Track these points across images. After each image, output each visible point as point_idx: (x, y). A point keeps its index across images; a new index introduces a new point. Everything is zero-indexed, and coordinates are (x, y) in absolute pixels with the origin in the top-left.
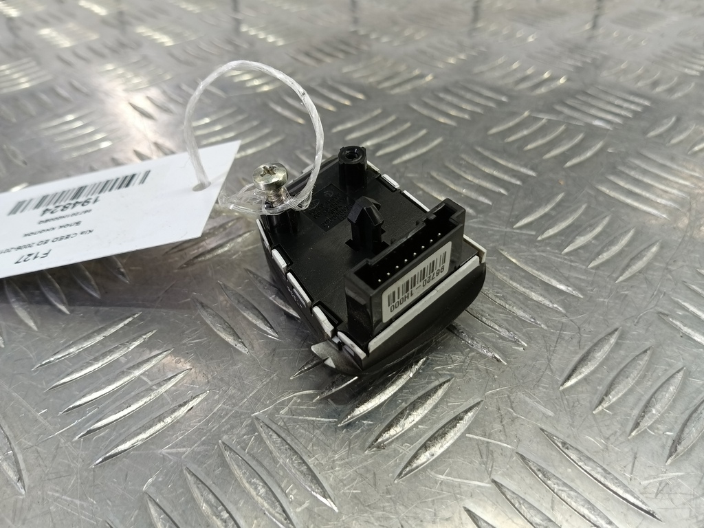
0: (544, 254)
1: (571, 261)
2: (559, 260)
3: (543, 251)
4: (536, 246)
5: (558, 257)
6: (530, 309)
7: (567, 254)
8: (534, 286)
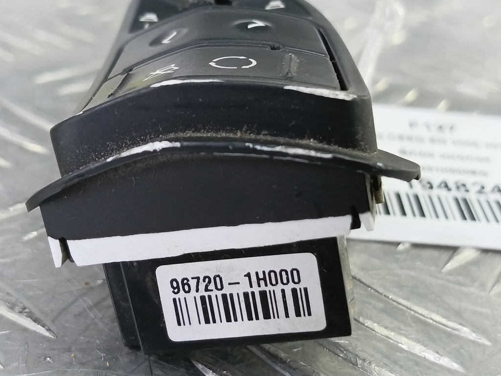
0: (412, 273)
1: (459, 283)
2: (440, 282)
3: (409, 268)
4: (397, 261)
5: (437, 278)
6: (401, 367)
7: (450, 273)
8: (402, 327)
